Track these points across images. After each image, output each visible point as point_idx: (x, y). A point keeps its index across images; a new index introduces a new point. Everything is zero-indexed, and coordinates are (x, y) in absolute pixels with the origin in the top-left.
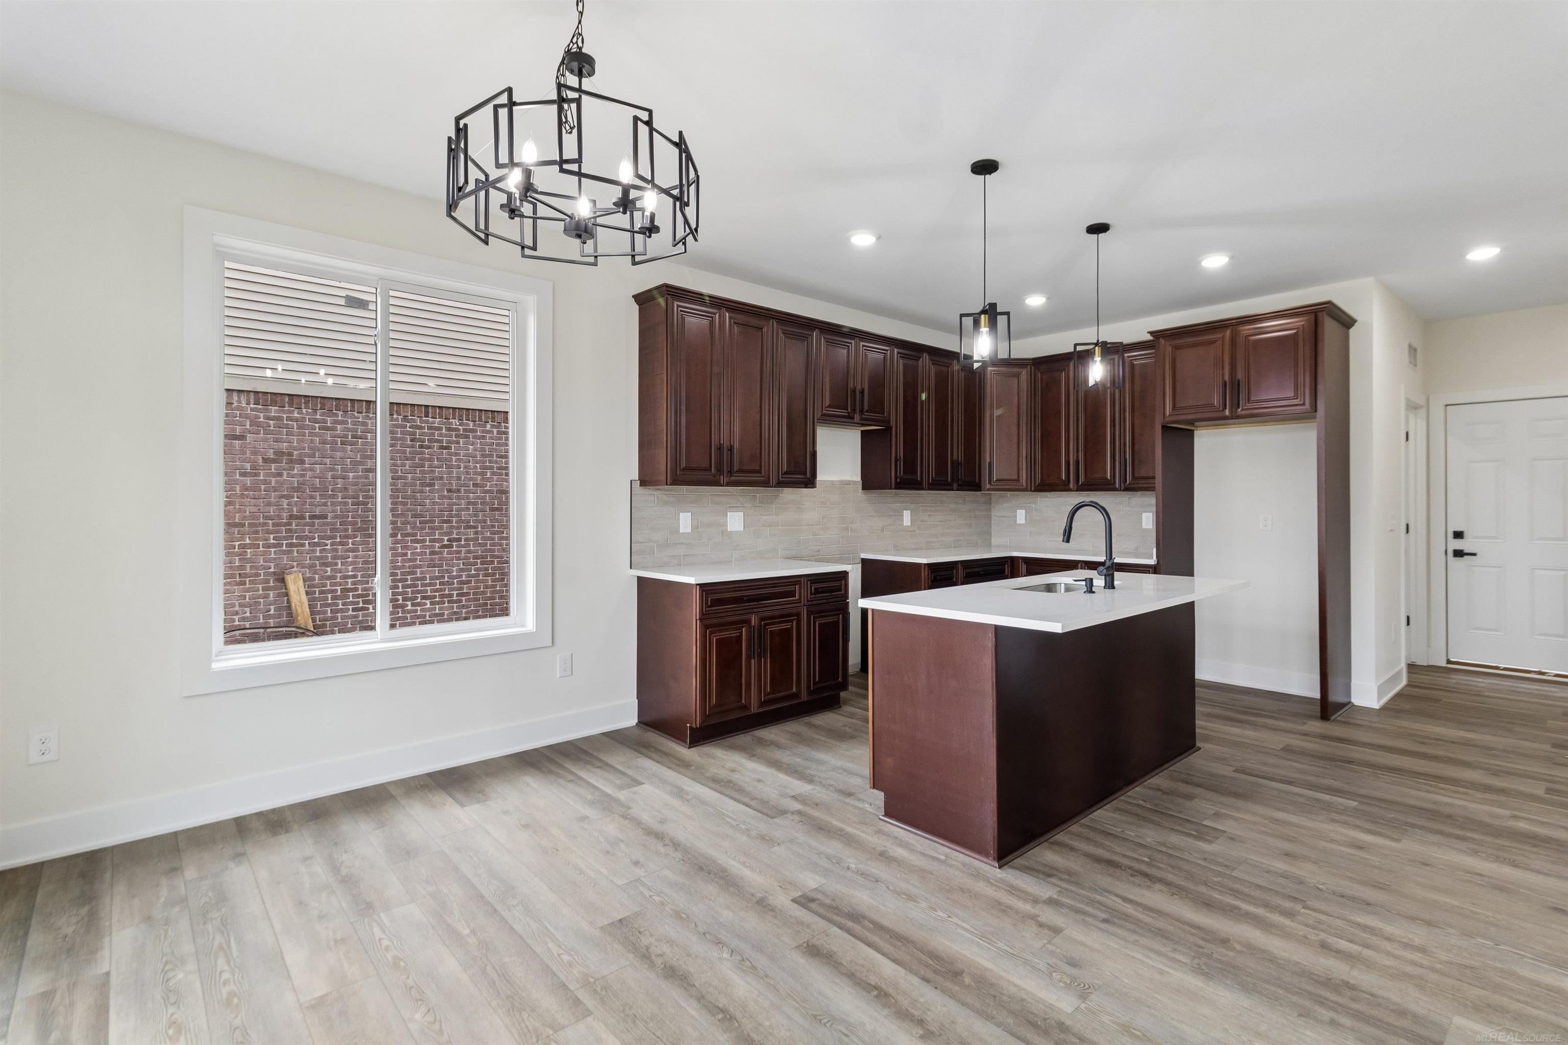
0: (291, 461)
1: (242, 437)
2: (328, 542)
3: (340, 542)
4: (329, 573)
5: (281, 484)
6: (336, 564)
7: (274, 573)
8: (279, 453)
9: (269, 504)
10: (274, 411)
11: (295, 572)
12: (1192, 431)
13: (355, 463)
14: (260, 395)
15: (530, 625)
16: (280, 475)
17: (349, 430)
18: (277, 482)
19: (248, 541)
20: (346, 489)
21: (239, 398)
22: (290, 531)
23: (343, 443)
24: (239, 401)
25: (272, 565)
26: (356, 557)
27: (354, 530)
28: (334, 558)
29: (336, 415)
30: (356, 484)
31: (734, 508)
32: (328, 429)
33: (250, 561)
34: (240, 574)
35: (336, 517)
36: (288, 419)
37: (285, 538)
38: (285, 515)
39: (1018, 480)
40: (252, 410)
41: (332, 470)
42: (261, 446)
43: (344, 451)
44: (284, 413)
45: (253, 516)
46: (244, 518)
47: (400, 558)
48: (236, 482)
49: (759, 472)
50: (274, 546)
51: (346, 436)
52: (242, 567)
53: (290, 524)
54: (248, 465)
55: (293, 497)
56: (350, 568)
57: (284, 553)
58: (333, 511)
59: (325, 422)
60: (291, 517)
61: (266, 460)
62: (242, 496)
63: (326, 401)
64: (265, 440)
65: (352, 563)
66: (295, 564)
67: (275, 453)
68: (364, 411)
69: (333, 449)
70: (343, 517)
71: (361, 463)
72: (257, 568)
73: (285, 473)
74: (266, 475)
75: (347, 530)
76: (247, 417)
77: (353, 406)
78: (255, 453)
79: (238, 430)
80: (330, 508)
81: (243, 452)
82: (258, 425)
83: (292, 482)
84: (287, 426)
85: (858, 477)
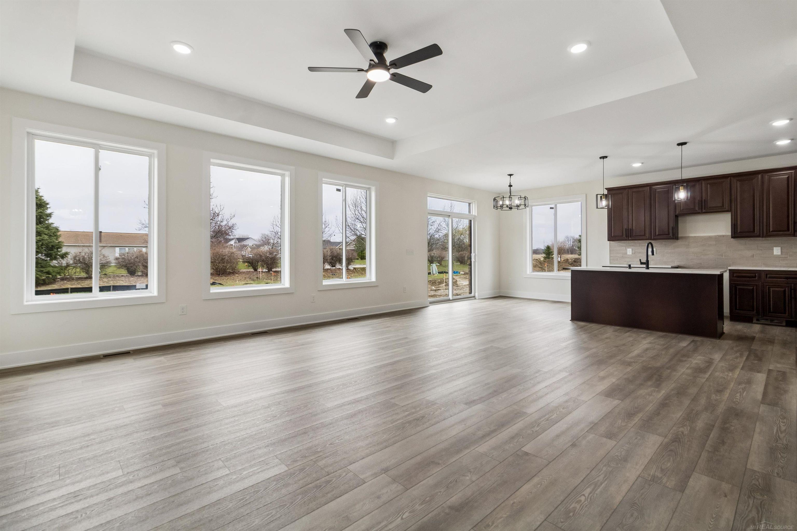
85: (730, 234)
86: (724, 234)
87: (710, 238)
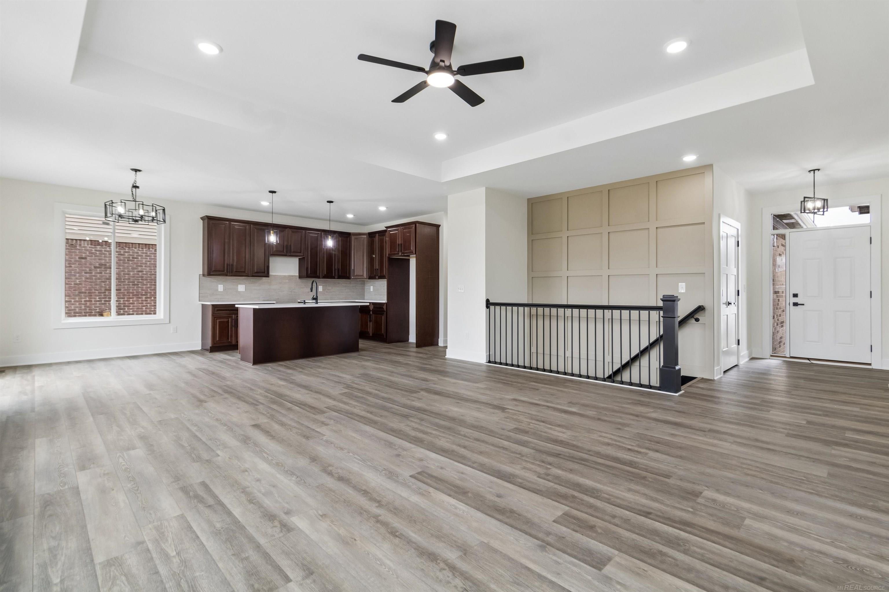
0: (106, 268)
1: (85, 258)
2: (122, 300)
3: (127, 300)
4: (122, 313)
5: (102, 276)
6: (125, 309)
7: (99, 312)
8: (101, 265)
9: (96, 285)
10: (98, 248)
11: (107, 312)
12: (409, 259)
13: (133, 268)
14: (93, 242)
15: (162, 317)
16: (101, 273)
17: (130, 255)
18: (100, 276)
19: (88, 299)
20: (129, 279)
21: (84, 242)
22: (105, 295)
23: (128, 260)
24: (84, 244)
25: (98, 309)
26: (134, 306)
27: (133, 295)
28: (124, 306)
29: (125, 249)
30: (133, 277)
31: (241, 284)
32: (121, 255)
33: (88, 307)
34: (84, 312)
35: (125, 290)
36: (105, 251)
37: (103, 298)
38: (103, 289)
39: (363, 275)
40: (90, 247)
41: (123, 271)
42: (93, 262)
43: (129, 263)
44: (103, 249)
45: (90, 289)
46: (86, 290)
47: (153, 307)
48: (83, 276)
49: (245, 272)
50: (99, 301)
51: (129, 258)
52: (85, 309)
53: (105, 293)
54: (88, 269)
55: (107, 282)
56: (131, 311)
57: (103, 304)
58: (124, 288)
59: (120, 252)
60: (106, 290)
61: (95, 267)
62: (85, 281)
63: (121, 244)
64: (95, 259)
65: (132, 309)
66: (107, 308)
67: (99, 265)
68: (137, 247)
69: (124, 263)
70: (128, 290)
71: (136, 269)
72: (91, 310)
73: (103, 272)
74: (96, 273)
75: (129, 295)
76: (87, 250)
77: (132, 246)
78: (91, 264)
79: (84, 255)
80: (122, 286)
81: (86, 264)
82: (92, 253)
83: (106, 276)
84: (104, 254)
85: (297, 274)
86: (293, 275)
87: (285, 276)
